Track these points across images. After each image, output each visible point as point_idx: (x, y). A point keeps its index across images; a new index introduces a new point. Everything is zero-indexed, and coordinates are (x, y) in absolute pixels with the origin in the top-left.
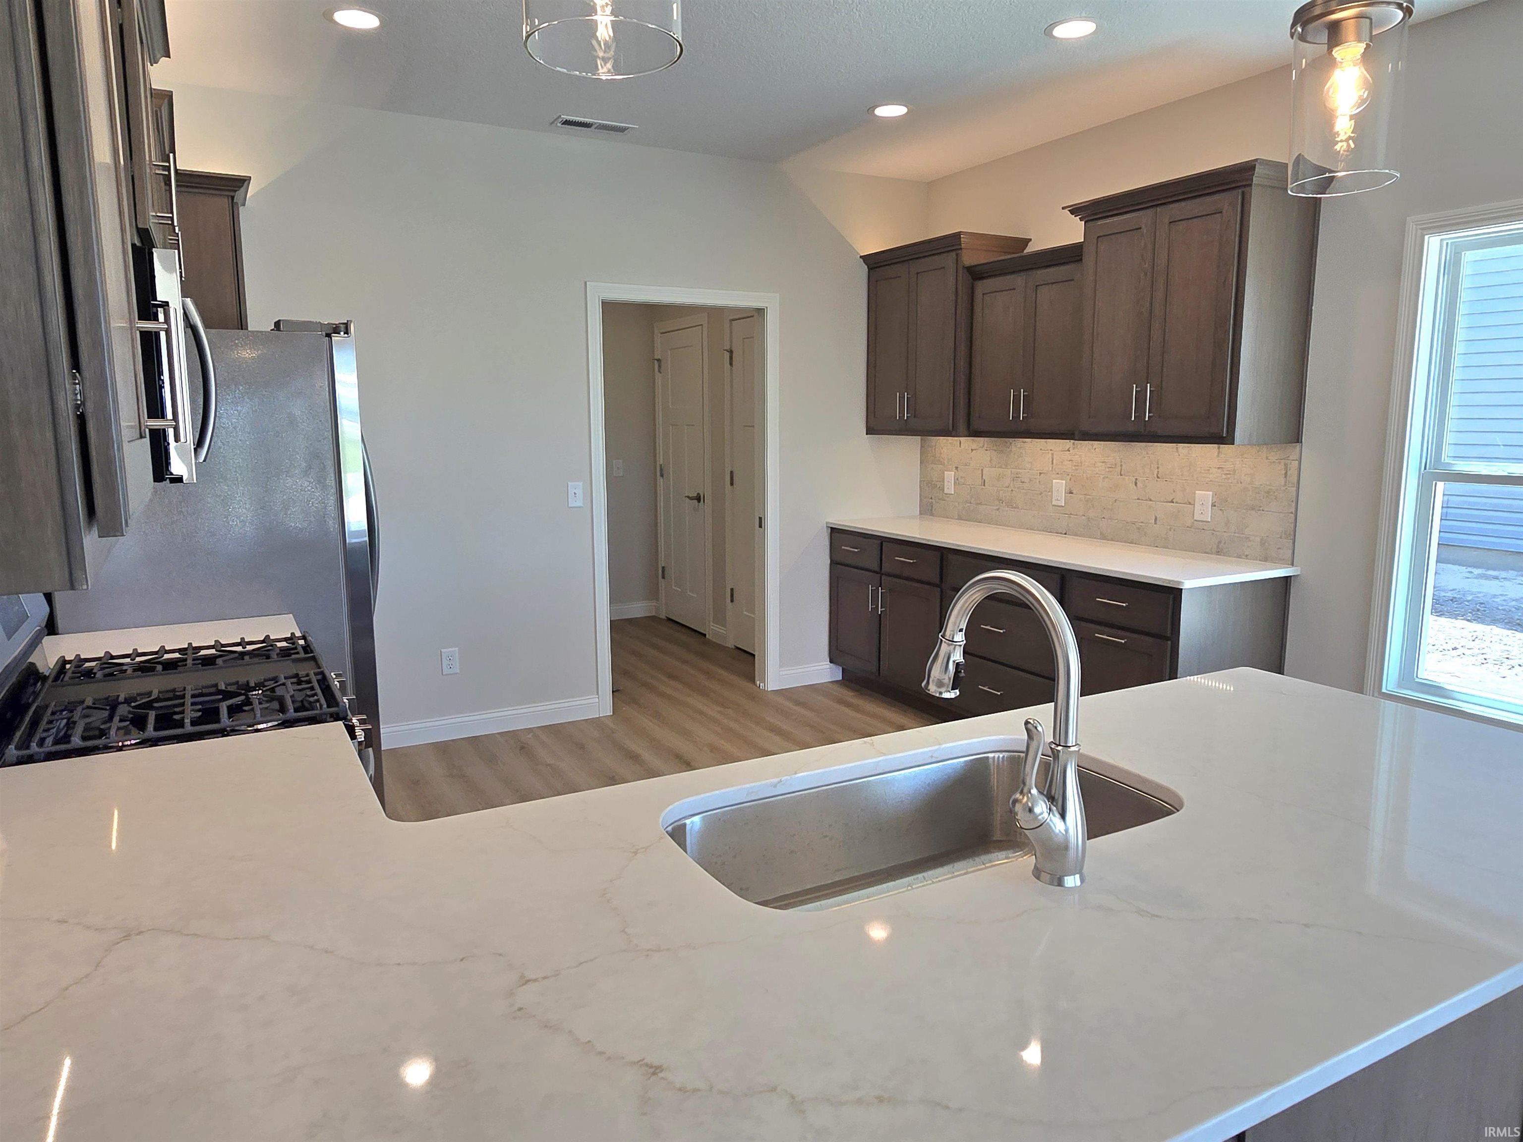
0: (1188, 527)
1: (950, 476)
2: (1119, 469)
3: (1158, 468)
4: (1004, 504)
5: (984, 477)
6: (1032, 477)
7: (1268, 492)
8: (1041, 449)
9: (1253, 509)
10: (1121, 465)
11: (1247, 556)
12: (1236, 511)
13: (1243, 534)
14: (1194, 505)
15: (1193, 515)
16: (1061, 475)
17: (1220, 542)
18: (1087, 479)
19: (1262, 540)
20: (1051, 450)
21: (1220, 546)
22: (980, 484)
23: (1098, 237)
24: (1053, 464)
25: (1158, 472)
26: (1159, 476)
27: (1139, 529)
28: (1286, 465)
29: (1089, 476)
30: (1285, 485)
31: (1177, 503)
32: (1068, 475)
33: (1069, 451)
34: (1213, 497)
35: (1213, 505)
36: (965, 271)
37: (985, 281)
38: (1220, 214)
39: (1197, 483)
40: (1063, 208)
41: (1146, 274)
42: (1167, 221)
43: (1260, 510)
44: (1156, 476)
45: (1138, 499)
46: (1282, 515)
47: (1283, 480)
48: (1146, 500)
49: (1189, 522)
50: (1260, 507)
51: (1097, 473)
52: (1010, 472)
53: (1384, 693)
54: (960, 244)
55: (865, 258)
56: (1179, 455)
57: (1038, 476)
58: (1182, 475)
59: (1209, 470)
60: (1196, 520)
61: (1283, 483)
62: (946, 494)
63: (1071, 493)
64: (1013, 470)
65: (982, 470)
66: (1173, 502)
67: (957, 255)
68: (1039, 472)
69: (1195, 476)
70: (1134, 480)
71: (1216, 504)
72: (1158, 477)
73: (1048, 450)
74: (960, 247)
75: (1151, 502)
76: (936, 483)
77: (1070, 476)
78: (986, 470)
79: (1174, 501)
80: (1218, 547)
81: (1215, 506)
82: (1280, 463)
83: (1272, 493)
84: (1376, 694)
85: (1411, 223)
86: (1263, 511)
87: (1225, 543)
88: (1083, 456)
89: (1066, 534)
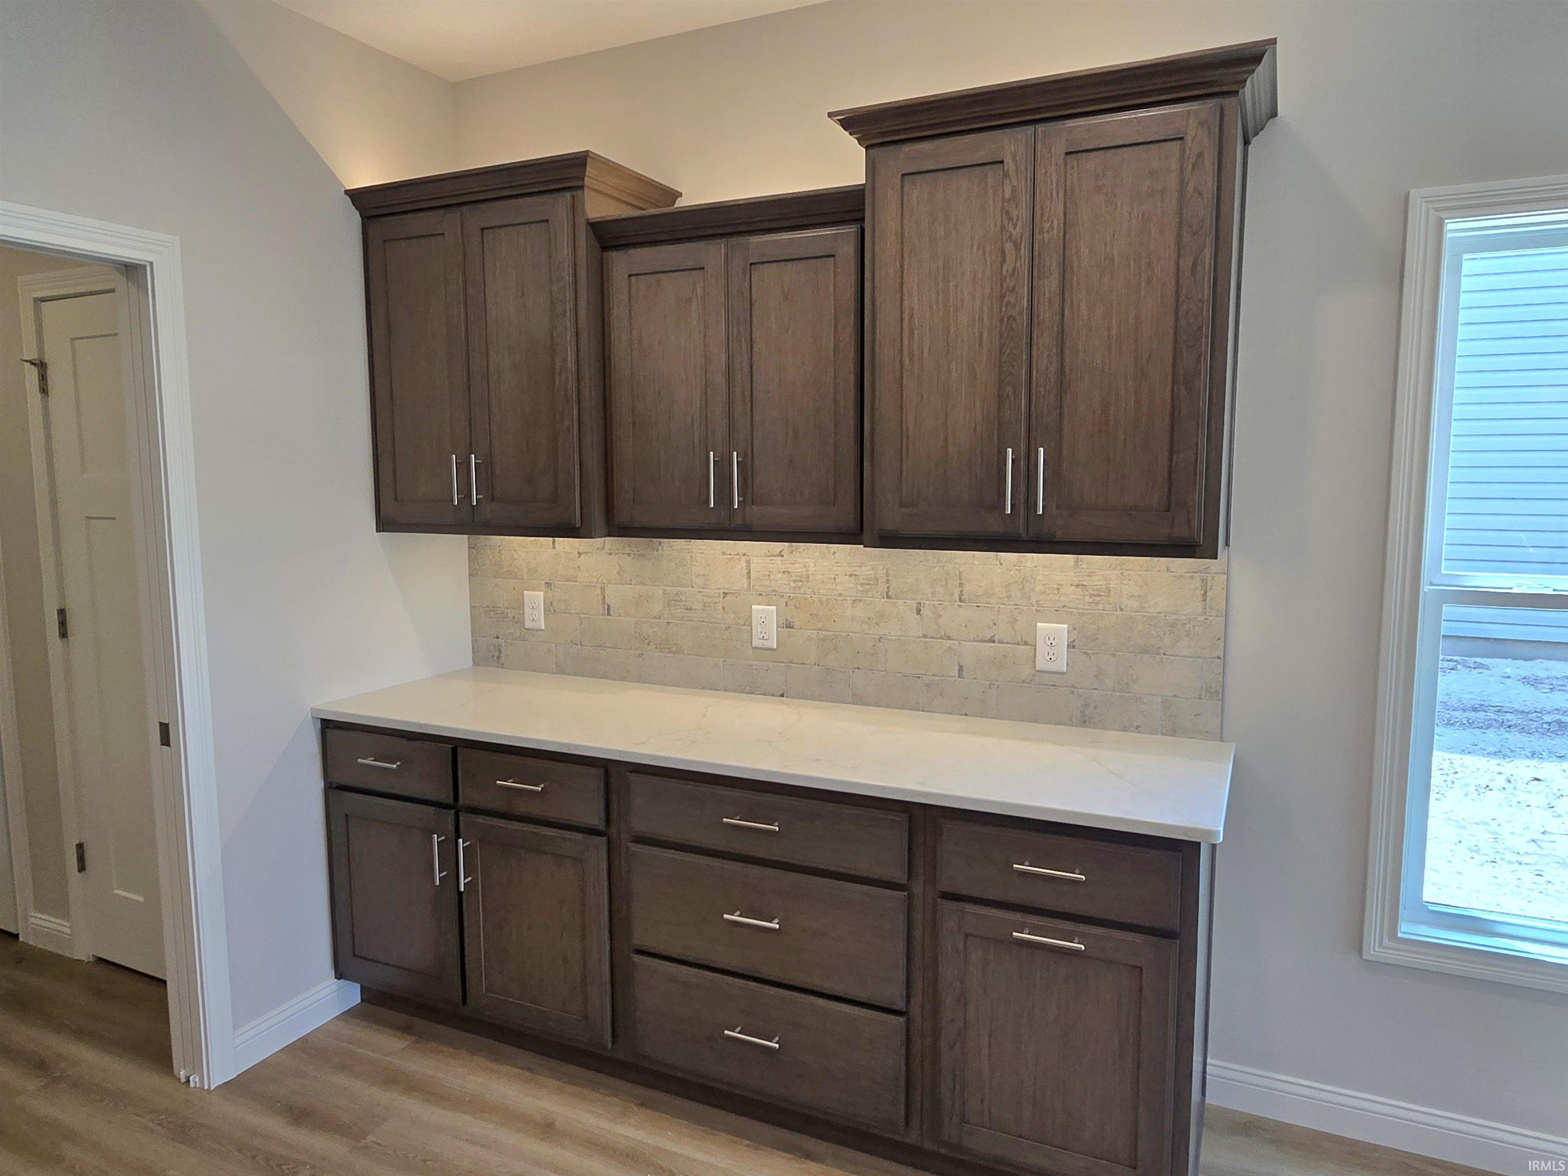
0: (1024, 681)
1: (535, 598)
2: (883, 587)
3: (961, 585)
4: (652, 645)
5: (607, 600)
6: (709, 600)
7: (1172, 625)
8: (724, 553)
9: (1146, 652)
10: (888, 581)
11: (1138, 727)
12: (1114, 655)
13: (1128, 692)
14: (1035, 646)
15: (1034, 662)
16: (767, 597)
17: (1086, 705)
18: (822, 603)
19: (1164, 702)
20: (744, 554)
21: (1087, 712)
22: (601, 611)
23: (903, 175)
24: (749, 578)
25: (962, 591)
26: (963, 598)
27: (928, 685)
28: (1204, 581)
29: (824, 598)
30: (1203, 613)
31: (1000, 642)
32: (782, 596)
33: (782, 556)
34: (1069, 632)
35: (1071, 646)
36: (589, 227)
37: (631, 251)
38: (1179, 142)
39: (1038, 611)
40: (830, 115)
41: (1017, 246)
42: (1060, 148)
43: (1159, 654)
44: (957, 598)
45: (925, 636)
46: (1200, 661)
47: (1199, 606)
48: (941, 638)
49: (1026, 672)
50: (1160, 648)
51: (840, 595)
52: (661, 592)
53: (1400, 938)
54: (583, 180)
55: (357, 197)
56: (1001, 564)
57: (721, 599)
58: (1009, 597)
59: (1058, 589)
60: (1038, 671)
61: (1200, 609)
62: (528, 629)
63: (789, 626)
64: (667, 588)
65: (603, 589)
66: (994, 642)
67: (573, 197)
68: (721, 591)
69: (1034, 601)
70: (915, 605)
71: (1075, 643)
72: (961, 600)
73: (738, 554)
74: (580, 183)
75: (952, 642)
76: (506, 611)
77: (785, 599)
78: (610, 590)
79: (996, 639)
80: (1083, 713)
81: (1074, 647)
82: (1192, 578)
83: (1179, 627)
84: (1386, 941)
85: (1419, 199)
86: (1164, 654)
87: (1095, 707)
88: (812, 565)
89: (782, 696)
